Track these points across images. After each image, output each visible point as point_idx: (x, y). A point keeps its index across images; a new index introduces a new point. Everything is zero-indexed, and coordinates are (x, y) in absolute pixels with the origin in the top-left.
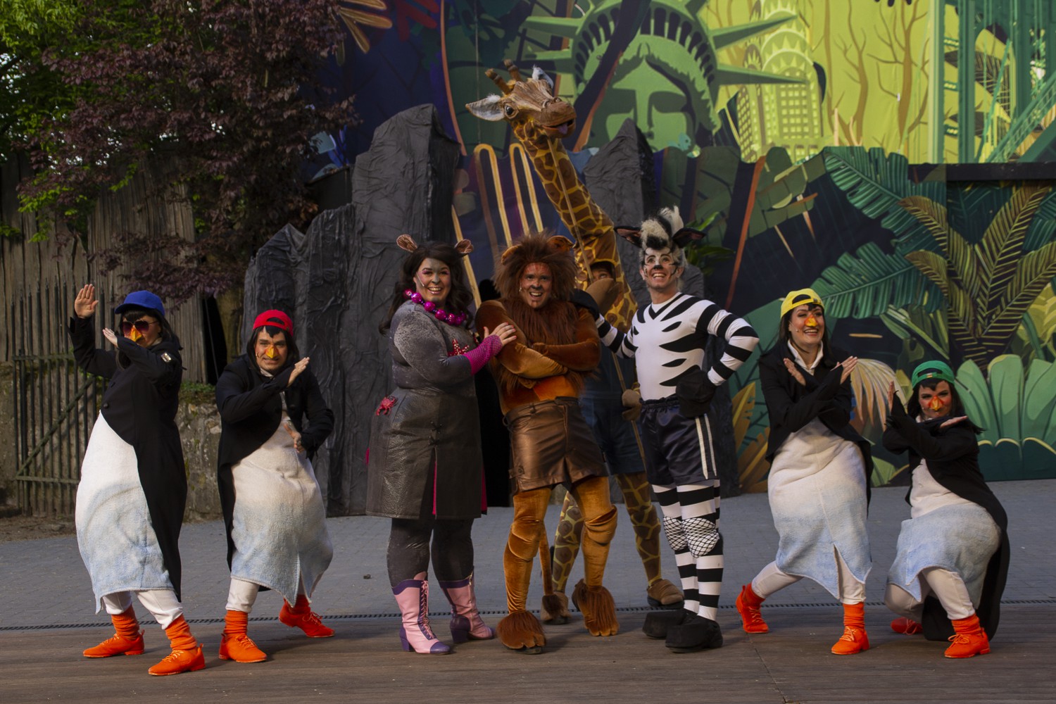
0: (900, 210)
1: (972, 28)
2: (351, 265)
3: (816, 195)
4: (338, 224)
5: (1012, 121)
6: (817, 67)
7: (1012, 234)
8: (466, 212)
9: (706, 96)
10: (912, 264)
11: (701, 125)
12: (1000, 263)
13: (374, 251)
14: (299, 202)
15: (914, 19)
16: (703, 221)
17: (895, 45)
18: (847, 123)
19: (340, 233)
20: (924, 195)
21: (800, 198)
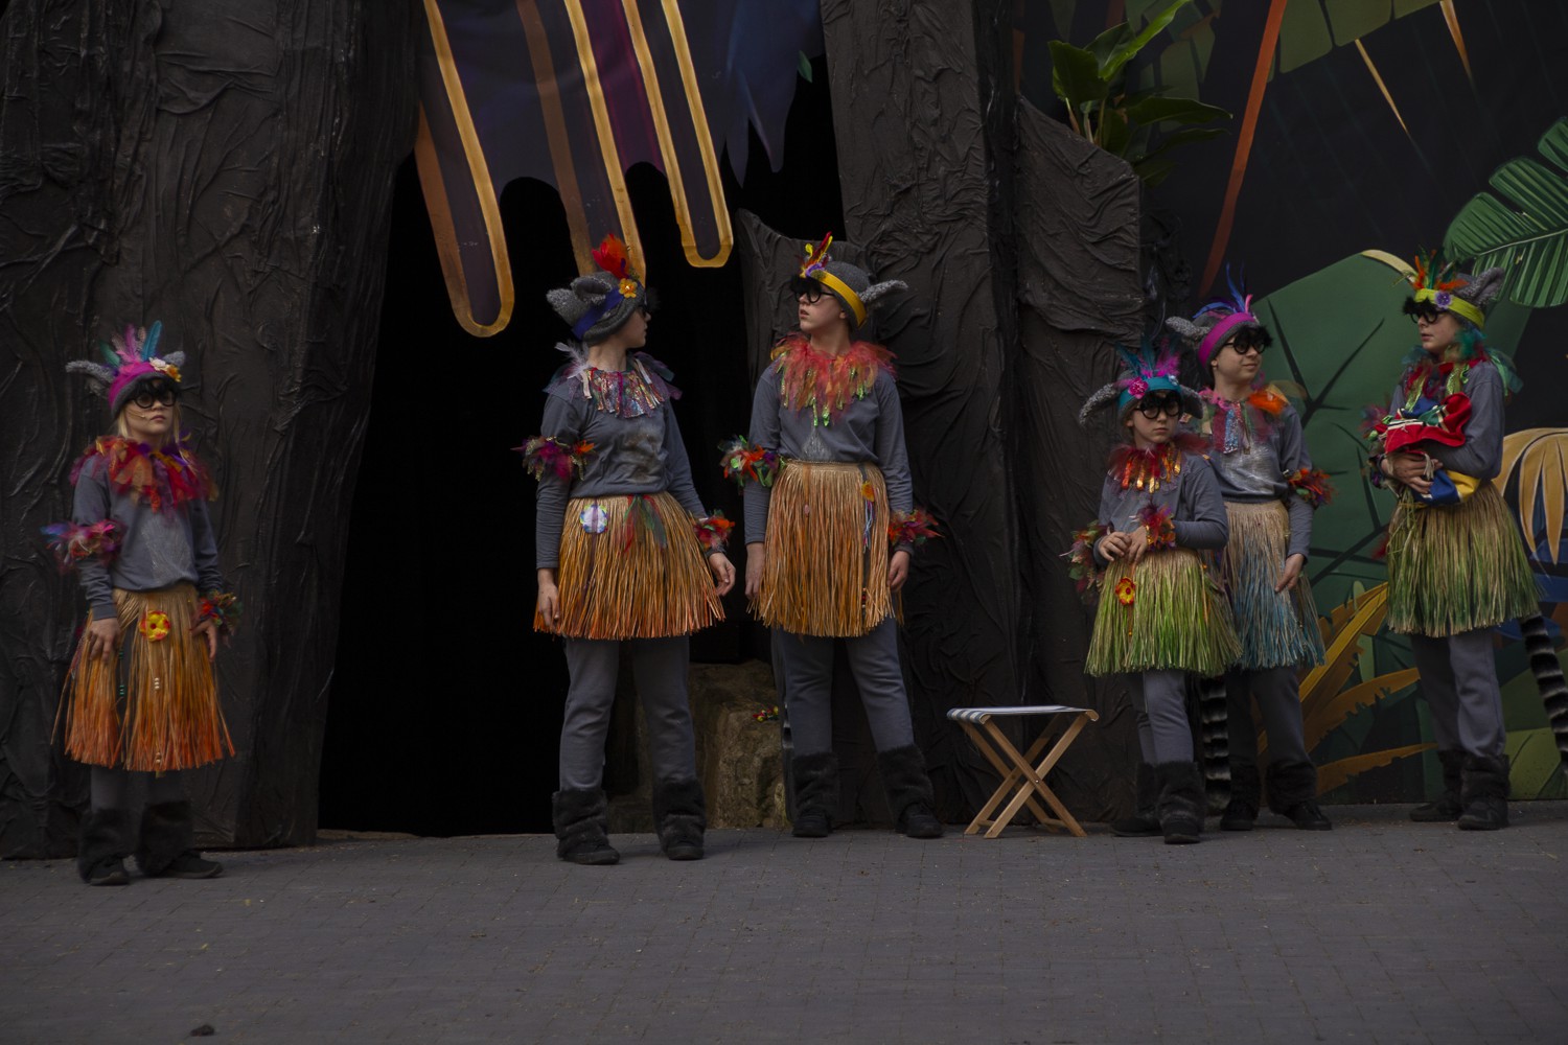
2: (126, 132)
13: (192, 94)
16: (1145, 24)
19: (92, 41)
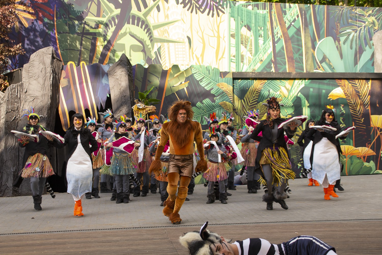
0: (217, 87)
1: (240, 26)
2: (22, 104)
3: (189, 81)
4: (17, 89)
5: (253, 58)
6: (189, 38)
7: (254, 96)
8: (65, 86)
9: (150, 46)
10: (221, 106)
11: (148, 56)
12: (250, 106)
13: (30, 99)
14: (2, 81)
15: (220, 22)
16: (149, 90)
17: (215, 31)
18: (198, 57)
19: (17, 93)
20: (225, 82)
21: (183, 83)
